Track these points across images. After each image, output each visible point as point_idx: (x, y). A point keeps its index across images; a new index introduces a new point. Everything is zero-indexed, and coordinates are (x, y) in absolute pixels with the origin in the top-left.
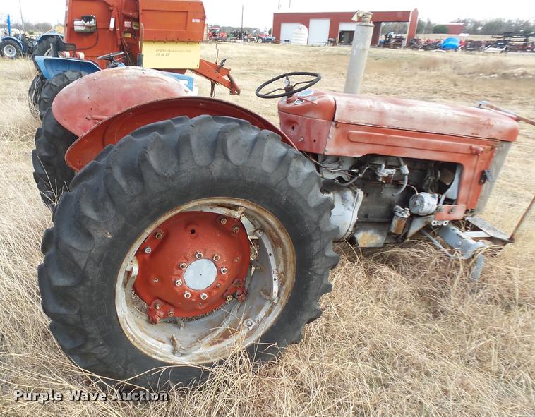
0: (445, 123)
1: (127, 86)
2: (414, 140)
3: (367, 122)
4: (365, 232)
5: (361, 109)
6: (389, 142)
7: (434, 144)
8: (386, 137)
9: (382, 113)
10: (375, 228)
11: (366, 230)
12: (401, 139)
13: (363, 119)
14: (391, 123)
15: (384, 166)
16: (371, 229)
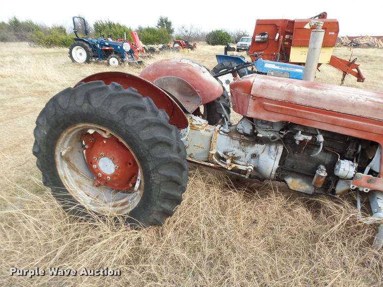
0: (354, 106)
1: (170, 68)
2: (322, 116)
3: (276, 97)
4: (294, 180)
5: (273, 88)
6: (299, 114)
7: (344, 122)
8: (295, 111)
9: (290, 93)
10: (302, 178)
11: (294, 177)
12: (309, 114)
13: (273, 95)
14: (298, 100)
15: (300, 132)
16: (299, 178)
